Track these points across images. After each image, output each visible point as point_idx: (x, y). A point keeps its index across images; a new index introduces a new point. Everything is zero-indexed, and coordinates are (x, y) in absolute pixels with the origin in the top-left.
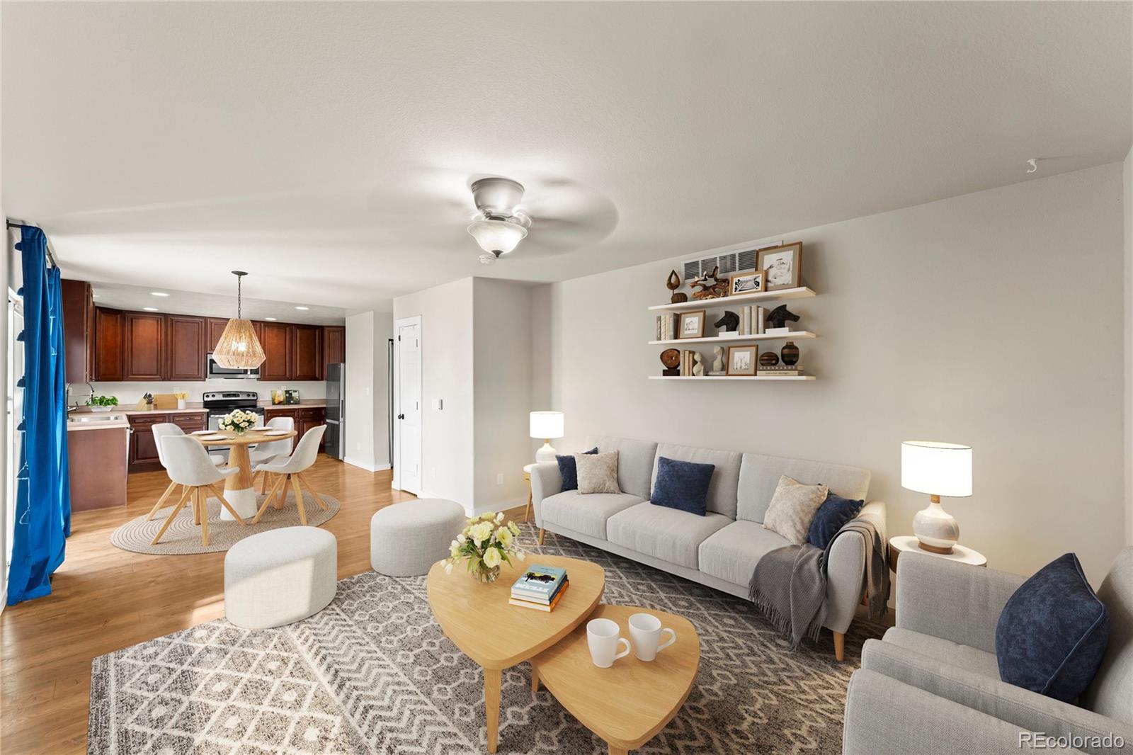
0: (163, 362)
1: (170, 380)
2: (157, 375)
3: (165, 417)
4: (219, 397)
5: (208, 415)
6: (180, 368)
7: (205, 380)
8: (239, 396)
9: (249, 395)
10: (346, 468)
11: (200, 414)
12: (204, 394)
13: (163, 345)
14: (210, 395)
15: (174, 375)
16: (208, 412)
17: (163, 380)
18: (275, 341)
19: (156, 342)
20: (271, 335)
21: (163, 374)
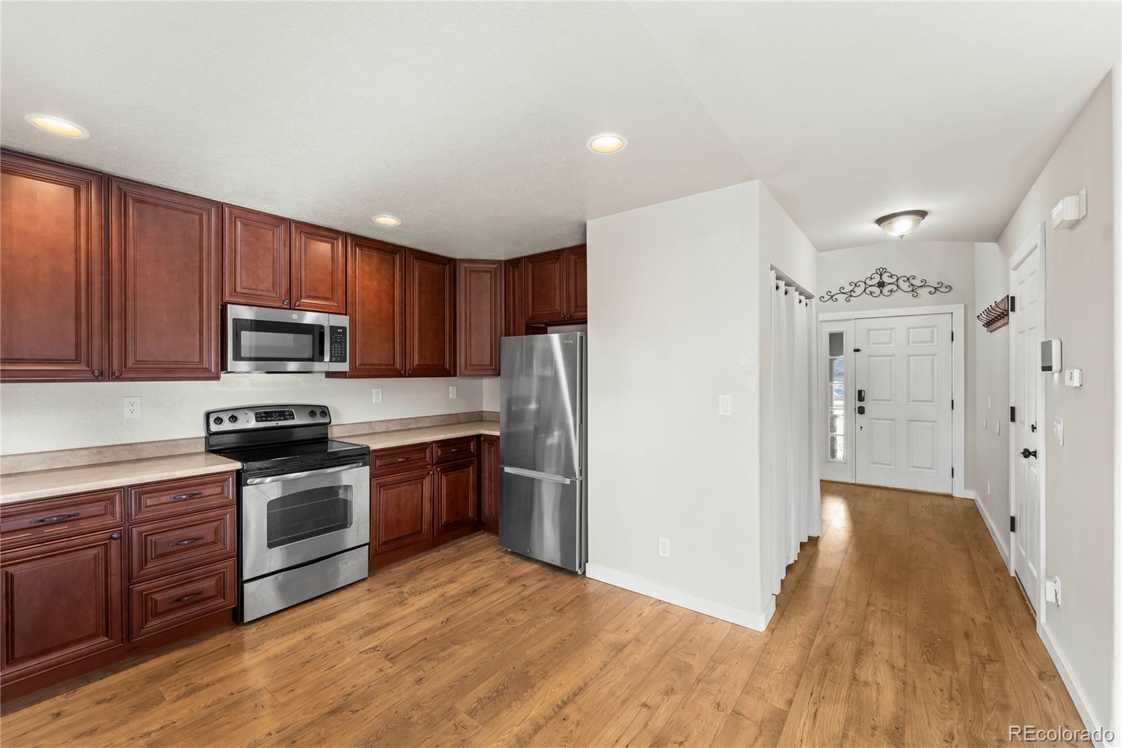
0: (96, 321)
1: (118, 379)
2: (77, 360)
3: (112, 499)
4: (249, 422)
5: (240, 479)
6: (148, 346)
7: (217, 378)
8: (292, 416)
9: (313, 414)
10: (591, 589)
11: (218, 478)
12: (208, 415)
13: (96, 268)
14: (225, 417)
15: (130, 364)
16: (238, 471)
17: (96, 379)
18: (375, 283)
19: (71, 258)
20: (367, 269)
21: (96, 358)
